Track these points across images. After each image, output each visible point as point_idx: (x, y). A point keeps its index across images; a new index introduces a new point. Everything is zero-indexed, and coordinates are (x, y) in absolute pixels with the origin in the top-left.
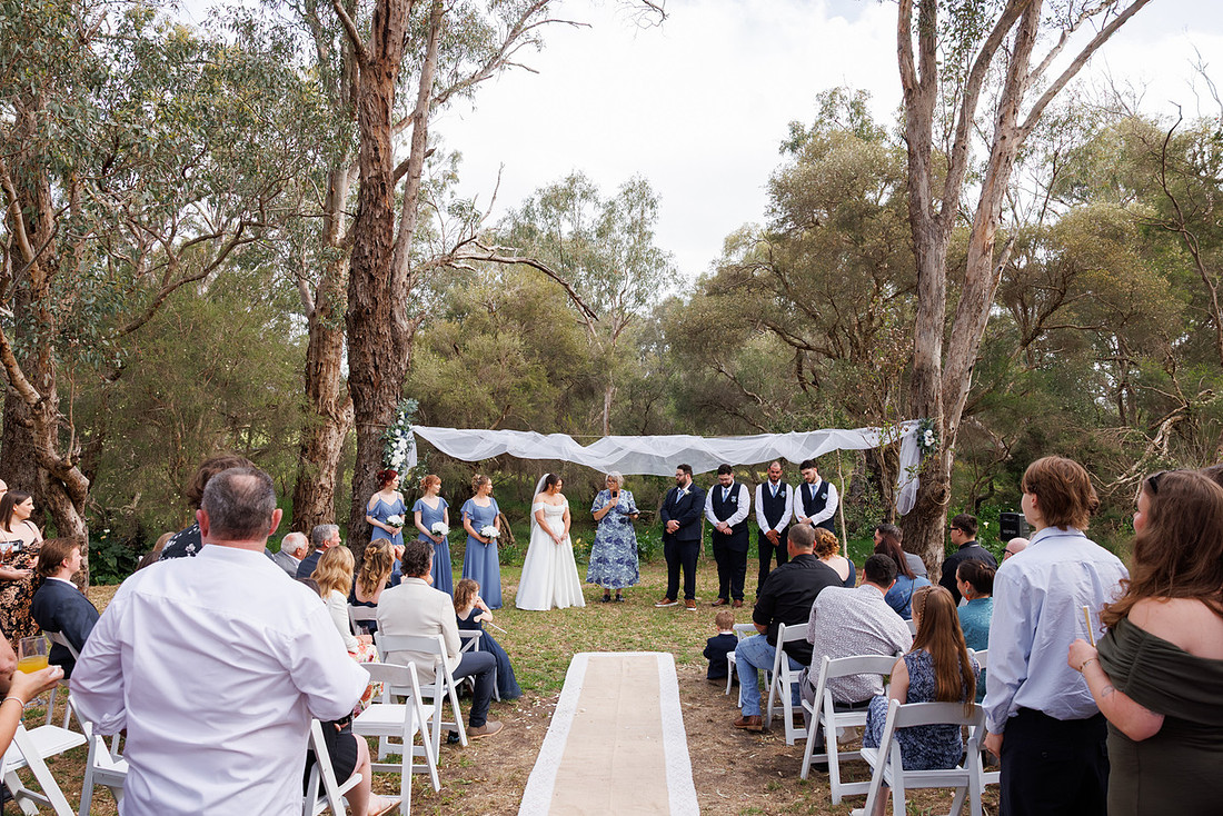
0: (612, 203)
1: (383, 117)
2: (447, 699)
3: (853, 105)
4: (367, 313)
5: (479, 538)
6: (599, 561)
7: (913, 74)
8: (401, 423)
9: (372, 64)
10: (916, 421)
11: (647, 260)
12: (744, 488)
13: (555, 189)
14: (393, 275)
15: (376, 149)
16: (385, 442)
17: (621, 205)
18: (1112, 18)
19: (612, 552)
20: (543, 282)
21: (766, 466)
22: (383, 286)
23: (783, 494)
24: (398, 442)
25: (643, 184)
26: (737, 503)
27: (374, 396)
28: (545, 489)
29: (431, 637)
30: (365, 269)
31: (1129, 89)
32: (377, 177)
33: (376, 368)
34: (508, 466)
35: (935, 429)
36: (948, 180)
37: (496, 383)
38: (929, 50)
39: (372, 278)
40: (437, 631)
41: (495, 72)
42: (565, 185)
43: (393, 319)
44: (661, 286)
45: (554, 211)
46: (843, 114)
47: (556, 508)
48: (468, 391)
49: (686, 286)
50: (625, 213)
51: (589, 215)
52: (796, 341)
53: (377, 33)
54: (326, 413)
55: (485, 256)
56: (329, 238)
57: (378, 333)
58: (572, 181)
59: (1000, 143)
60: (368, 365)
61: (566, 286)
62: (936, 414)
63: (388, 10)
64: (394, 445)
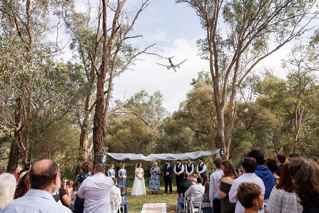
0: (152, 97)
1: (102, 86)
2: (118, 210)
3: (206, 75)
4: (98, 128)
5: (121, 178)
6: (151, 184)
7: (214, 74)
8: (104, 152)
9: (100, 75)
10: (220, 149)
11: (161, 110)
12: (183, 166)
13: (138, 94)
14: (103, 119)
15: (100, 93)
16: (101, 157)
17: (154, 97)
18: (254, 63)
19: (153, 182)
20: (135, 117)
21: (187, 160)
22: (101, 122)
23: (191, 167)
24: (104, 157)
25: (159, 92)
26: (181, 169)
27: (99, 146)
28: (138, 167)
29: (115, 197)
30: (97, 118)
31: (271, 69)
32: (100, 99)
33: (99, 140)
34: (127, 161)
35: (224, 150)
36: (223, 97)
37: (124, 141)
38: (217, 70)
39: (99, 120)
40: (117, 195)
41: (125, 71)
42: (140, 93)
43: (103, 129)
44: (164, 116)
45: (138, 99)
46: (204, 77)
47: (140, 171)
48: (118, 143)
49: (170, 115)
50: (155, 99)
51: (146, 100)
52: (195, 130)
53: (101, 69)
54: (84, 150)
55: (122, 112)
56: (87, 109)
57: (100, 132)
58: (142, 92)
59: (233, 88)
60: (97, 139)
61: (141, 118)
62: (224, 147)
63: (104, 65)
64: (103, 157)
